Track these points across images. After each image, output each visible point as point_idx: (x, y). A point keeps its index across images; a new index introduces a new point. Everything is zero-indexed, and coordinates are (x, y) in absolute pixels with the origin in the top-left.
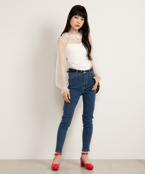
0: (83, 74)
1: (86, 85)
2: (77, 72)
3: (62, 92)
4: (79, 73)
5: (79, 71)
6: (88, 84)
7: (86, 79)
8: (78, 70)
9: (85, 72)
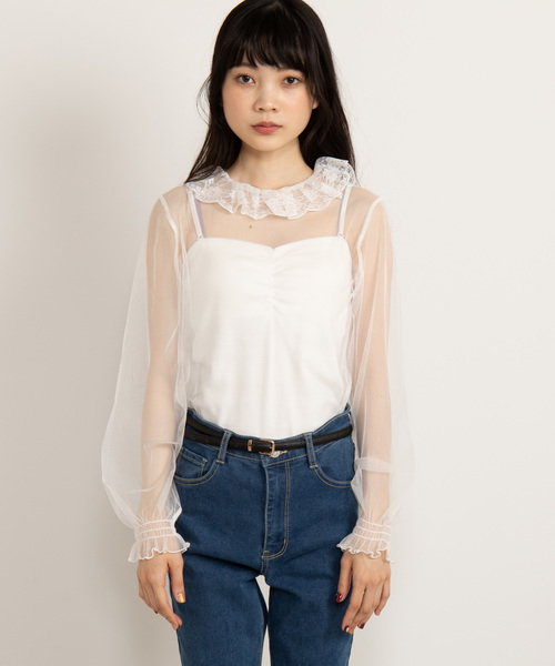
0: (261, 465)
1: (279, 537)
2: (224, 444)
3: (135, 556)
4: (238, 455)
5: (238, 443)
6: (296, 532)
7: (281, 498)
8: (234, 437)
9: (275, 454)
